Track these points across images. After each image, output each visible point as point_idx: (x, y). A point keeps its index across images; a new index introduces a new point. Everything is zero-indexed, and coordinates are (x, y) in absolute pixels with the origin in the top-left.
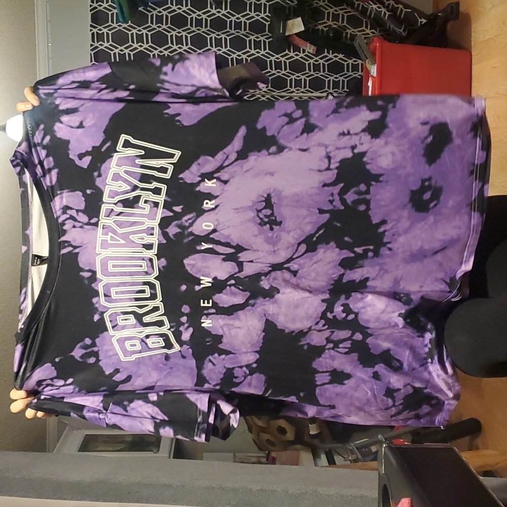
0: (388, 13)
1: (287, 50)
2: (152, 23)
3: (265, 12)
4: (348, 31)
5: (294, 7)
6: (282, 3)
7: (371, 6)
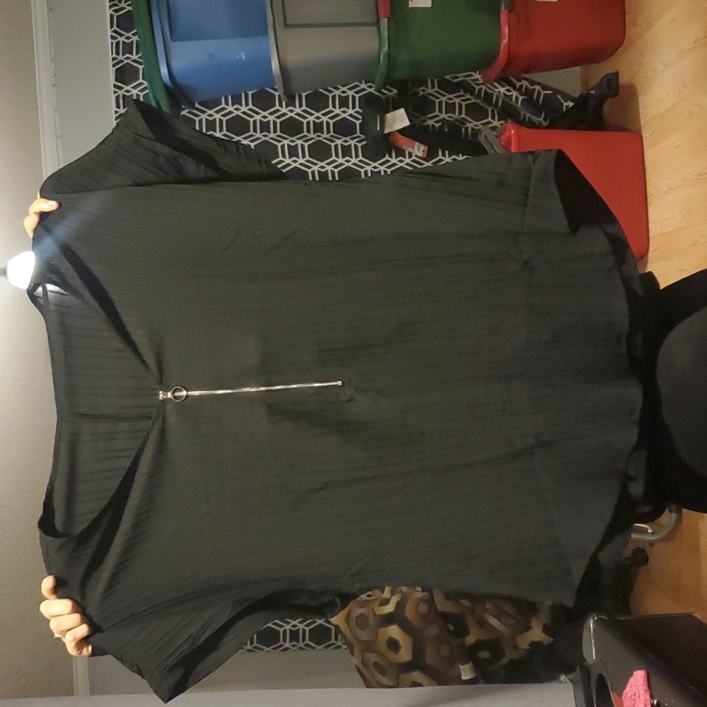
0: (521, 98)
1: (387, 156)
3: (354, 107)
4: (468, 125)
5: (393, 98)
6: (376, 93)
7: (497, 90)
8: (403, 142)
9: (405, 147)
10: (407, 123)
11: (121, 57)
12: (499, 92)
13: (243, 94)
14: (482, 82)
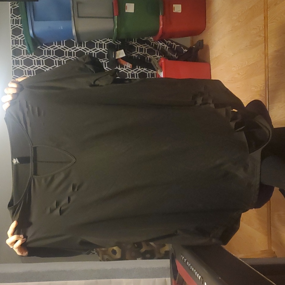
0: (168, 47)
1: (117, 67)
2: (45, 54)
3: (105, 48)
4: (148, 57)
5: (120, 45)
6: (113, 43)
7: (159, 44)
8: (123, 62)
9: (124, 64)
10: (124, 55)
11: (14, 25)
12: (160, 45)
13: (62, 41)
14: (153, 40)
